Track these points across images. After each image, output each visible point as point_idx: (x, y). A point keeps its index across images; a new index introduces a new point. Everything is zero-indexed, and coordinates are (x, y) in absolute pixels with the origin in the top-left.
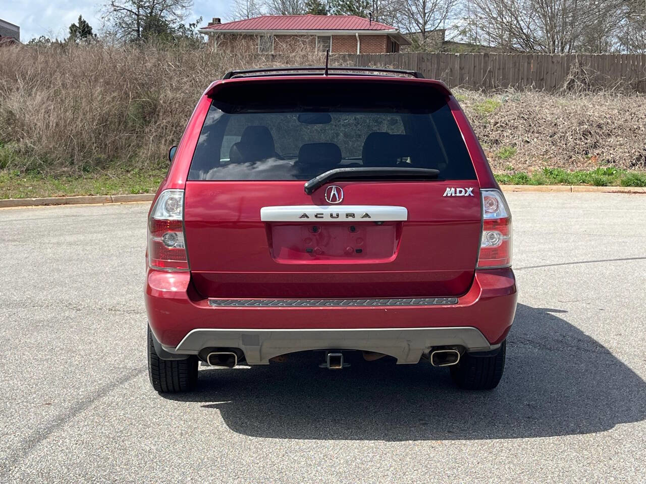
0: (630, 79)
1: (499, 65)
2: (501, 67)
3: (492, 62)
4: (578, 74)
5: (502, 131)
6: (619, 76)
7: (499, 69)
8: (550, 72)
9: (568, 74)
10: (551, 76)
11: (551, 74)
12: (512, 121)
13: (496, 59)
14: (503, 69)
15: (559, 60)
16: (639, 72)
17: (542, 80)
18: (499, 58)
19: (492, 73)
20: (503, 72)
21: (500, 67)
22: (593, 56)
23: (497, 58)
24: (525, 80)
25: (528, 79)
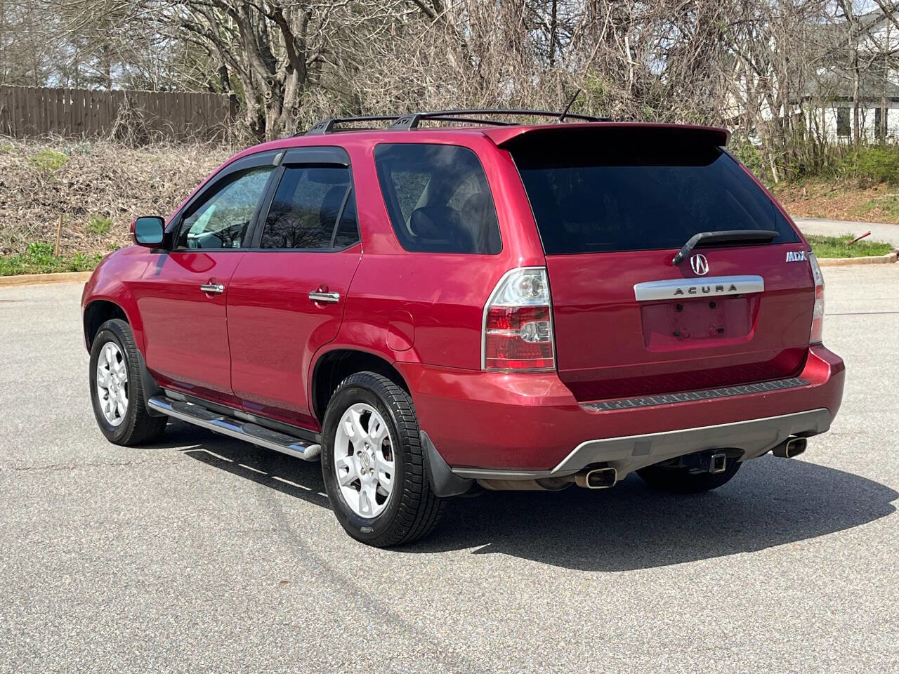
0: (197, 126)
1: (17, 101)
2: (20, 105)
3: (6, 98)
4: (129, 117)
5: (83, 195)
6: (183, 121)
7: (17, 108)
8: (89, 114)
9: (115, 117)
10: (92, 119)
11: (92, 116)
12: (95, 182)
13: (11, 93)
14: (23, 107)
15: (101, 98)
16: (208, 116)
17: (79, 124)
18: (16, 92)
19: (7, 114)
20: (23, 112)
21: (18, 105)
22: (147, 94)
23: (13, 92)
24: (56, 124)
25: (59, 123)
